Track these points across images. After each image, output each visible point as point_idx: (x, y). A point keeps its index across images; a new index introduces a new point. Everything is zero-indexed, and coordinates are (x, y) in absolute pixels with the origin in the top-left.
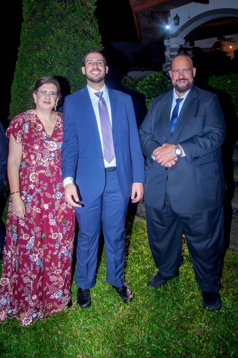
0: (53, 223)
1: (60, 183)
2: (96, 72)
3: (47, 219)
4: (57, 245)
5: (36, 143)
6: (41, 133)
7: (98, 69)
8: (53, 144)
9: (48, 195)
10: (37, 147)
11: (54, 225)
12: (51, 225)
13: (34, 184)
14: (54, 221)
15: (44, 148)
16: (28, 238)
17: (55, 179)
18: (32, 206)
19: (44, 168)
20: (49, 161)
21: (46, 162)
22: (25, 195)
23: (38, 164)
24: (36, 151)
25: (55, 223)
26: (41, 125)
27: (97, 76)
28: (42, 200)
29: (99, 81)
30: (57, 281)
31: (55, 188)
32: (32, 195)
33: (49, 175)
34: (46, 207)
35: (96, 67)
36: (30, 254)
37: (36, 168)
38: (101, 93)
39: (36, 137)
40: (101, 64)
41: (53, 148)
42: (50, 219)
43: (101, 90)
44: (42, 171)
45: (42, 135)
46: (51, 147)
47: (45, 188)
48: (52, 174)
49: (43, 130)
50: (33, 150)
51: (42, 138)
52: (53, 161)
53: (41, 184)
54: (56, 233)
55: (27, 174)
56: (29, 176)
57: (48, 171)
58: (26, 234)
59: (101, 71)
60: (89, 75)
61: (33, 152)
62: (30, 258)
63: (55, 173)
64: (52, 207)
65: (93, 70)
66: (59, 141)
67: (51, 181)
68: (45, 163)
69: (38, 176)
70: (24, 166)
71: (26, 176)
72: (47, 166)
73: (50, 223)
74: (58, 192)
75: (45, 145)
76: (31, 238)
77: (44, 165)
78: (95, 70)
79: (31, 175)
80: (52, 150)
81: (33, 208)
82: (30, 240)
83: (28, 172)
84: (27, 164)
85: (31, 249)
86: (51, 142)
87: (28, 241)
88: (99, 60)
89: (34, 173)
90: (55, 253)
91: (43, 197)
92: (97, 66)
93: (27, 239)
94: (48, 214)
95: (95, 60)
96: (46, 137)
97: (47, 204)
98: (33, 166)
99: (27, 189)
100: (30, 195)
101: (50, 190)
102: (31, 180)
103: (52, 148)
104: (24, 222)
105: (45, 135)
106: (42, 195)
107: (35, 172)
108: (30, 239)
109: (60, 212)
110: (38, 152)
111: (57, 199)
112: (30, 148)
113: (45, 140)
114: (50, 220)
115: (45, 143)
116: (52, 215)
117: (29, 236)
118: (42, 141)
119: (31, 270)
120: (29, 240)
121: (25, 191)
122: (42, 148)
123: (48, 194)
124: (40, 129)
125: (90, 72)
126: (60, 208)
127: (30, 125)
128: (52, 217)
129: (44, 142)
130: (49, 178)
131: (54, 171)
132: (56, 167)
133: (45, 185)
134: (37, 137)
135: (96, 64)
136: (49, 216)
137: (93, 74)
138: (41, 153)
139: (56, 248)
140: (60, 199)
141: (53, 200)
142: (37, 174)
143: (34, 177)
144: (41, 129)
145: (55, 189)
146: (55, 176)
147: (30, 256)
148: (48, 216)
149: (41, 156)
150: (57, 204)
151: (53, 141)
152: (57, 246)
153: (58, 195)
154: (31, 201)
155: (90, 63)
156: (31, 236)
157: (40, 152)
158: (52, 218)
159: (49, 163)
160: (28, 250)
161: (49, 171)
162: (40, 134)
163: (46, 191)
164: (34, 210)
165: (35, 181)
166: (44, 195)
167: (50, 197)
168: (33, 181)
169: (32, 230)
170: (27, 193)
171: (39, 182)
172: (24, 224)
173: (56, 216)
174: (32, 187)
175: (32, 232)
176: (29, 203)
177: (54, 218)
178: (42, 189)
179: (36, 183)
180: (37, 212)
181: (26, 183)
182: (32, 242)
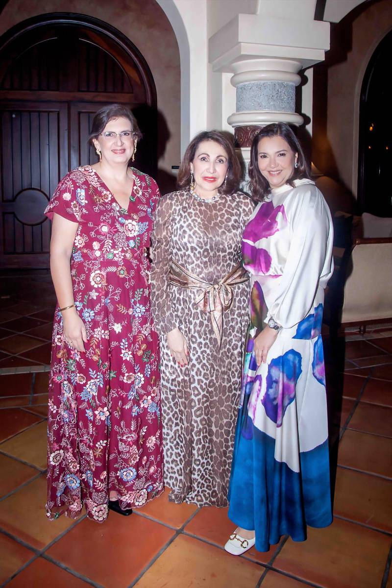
0: (127, 356)
1: (142, 290)
3: (118, 350)
4: (132, 393)
5: (104, 221)
6: (111, 204)
8: (133, 225)
9: (122, 309)
10: (105, 229)
11: (128, 359)
12: (124, 359)
13: (97, 290)
14: (130, 353)
15: (117, 231)
16: (84, 382)
17: (133, 283)
18: (93, 328)
19: (116, 264)
20: (123, 251)
21: (118, 254)
22: (79, 309)
23: (104, 257)
24: (103, 235)
25: (131, 356)
26: (109, 192)
28: (111, 318)
30: (128, 452)
31: (133, 297)
32: (92, 309)
33: (123, 274)
34: (118, 328)
36: (87, 408)
37: (101, 263)
39: (102, 213)
41: (133, 232)
42: (123, 349)
44: (112, 269)
45: (112, 209)
46: (129, 230)
47: (117, 298)
48: (129, 273)
49: (113, 200)
50: (98, 233)
51: (112, 213)
52: (129, 251)
53: (111, 290)
54: (131, 374)
55: (85, 273)
56: (88, 276)
57: (122, 269)
58: (81, 375)
61: (98, 237)
62: (86, 415)
63: (133, 273)
64: (127, 329)
66: (142, 220)
67: (127, 286)
68: (117, 256)
69: (105, 276)
70: (78, 258)
71: (83, 277)
72: (120, 259)
73: (122, 355)
74: (138, 305)
75: (118, 226)
76: (89, 383)
77: (116, 259)
79: (92, 275)
80: (131, 236)
81: (94, 332)
82: (87, 386)
83: (86, 269)
84: (85, 256)
85: (88, 400)
86: (130, 221)
87: (84, 388)
89: (99, 272)
90: (127, 407)
91: (112, 313)
93: (82, 383)
94: (120, 341)
96: (118, 211)
97: (120, 324)
98: (95, 259)
99: (83, 297)
100: (89, 310)
101: (126, 301)
102: (93, 283)
103: (131, 231)
104: (79, 353)
105: (118, 209)
106: (111, 308)
107: (100, 269)
109: (141, 338)
110: (106, 238)
111: (136, 316)
112: (92, 229)
113: (119, 217)
114: (123, 352)
115: (119, 223)
116: (127, 343)
117: (86, 378)
118: (114, 219)
119: (88, 434)
120: (85, 385)
121: (80, 302)
122: (115, 230)
123: (121, 308)
124: (107, 198)
126: (140, 332)
127: (87, 191)
128: (126, 346)
129: (118, 220)
130: (124, 280)
131: (133, 268)
132: (135, 262)
133: (117, 292)
134: (104, 211)
136: (122, 344)
138: (112, 240)
139: (130, 398)
140: (140, 316)
141: (130, 318)
142: (102, 273)
143: (98, 279)
144: (110, 199)
145: (133, 300)
146: (133, 278)
147: (87, 411)
148: (119, 343)
149: (111, 244)
150: (136, 324)
151: (133, 219)
152: (132, 395)
153: (138, 310)
154: (90, 320)
156: (89, 378)
157: (109, 237)
158: (126, 348)
159: (123, 254)
160: (84, 401)
161: (124, 268)
162: (108, 207)
163: (119, 302)
164: (95, 336)
165: (100, 286)
166: (116, 308)
167: (124, 313)
168: (96, 286)
169: (90, 369)
170: (84, 306)
171: (107, 286)
172: (79, 357)
173: (132, 345)
174: (94, 295)
175: (92, 373)
176: (88, 323)
177: (129, 348)
178: (112, 300)
179: (102, 289)
180: (103, 337)
181: (82, 288)
182: (91, 389)
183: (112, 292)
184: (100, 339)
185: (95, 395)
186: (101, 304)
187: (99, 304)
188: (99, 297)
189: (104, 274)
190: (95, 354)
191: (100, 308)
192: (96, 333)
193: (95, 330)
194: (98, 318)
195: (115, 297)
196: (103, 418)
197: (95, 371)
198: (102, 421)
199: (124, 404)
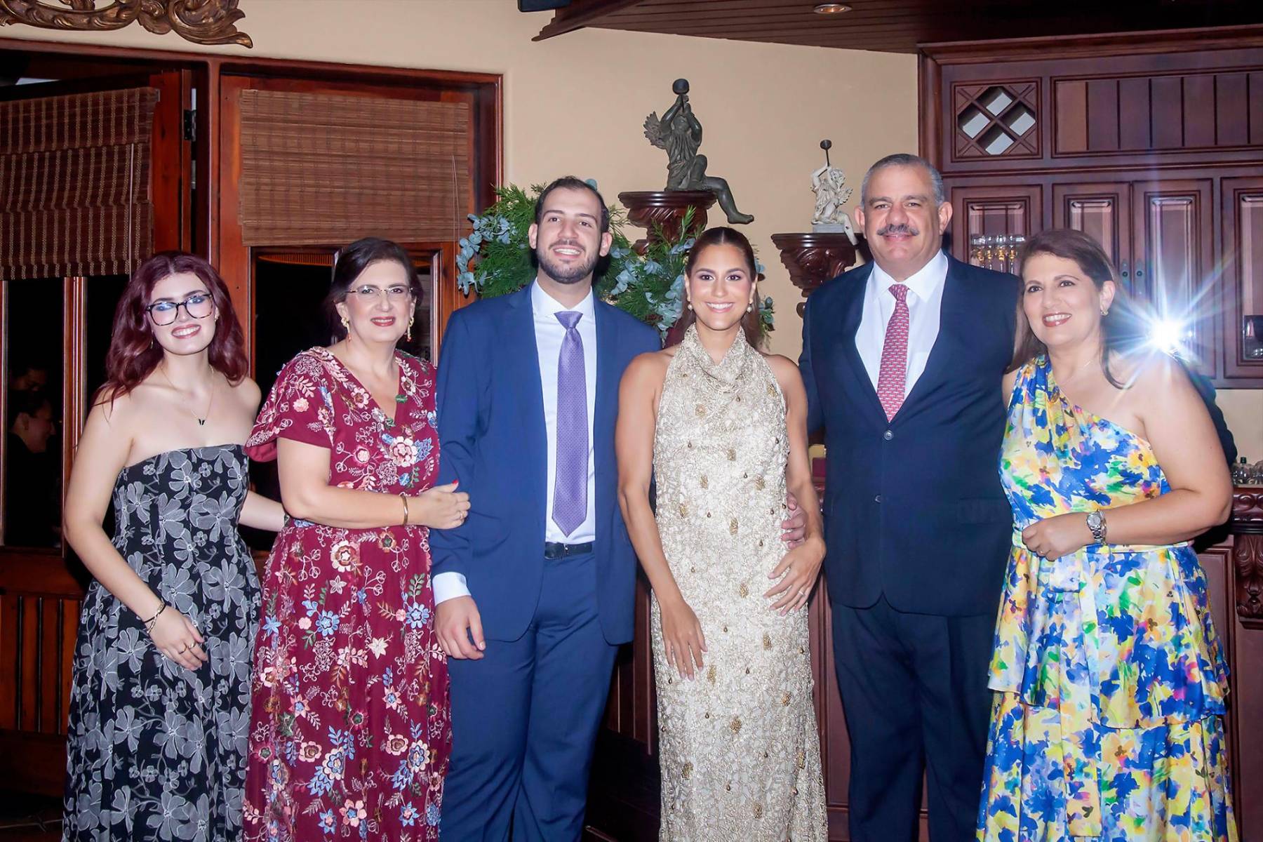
0: (392, 700)
1: (422, 576)
2: (568, 251)
3: (380, 687)
4: (402, 777)
5: (362, 443)
6: (369, 411)
7: (574, 243)
8: (406, 446)
9: (385, 610)
10: (363, 456)
11: (395, 708)
12: (388, 707)
13: (344, 576)
14: (397, 694)
15: (383, 459)
16: (318, 756)
17: (406, 563)
18: (335, 648)
22: (310, 614)
24: (360, 468)
25: (399, 701)
26: (363, 391)
27: (568, 262)
28: (368, 628)
29: (572, 279)
31: (407, 590)
32: (336, 613)
33: (390, 546)
34: (379, 647)
35: (568, 234)
36: (321, 810)
38: (576, 316)
39: (356, 427)
40: (586, 228)
41: (408, 458)
42: (387, 688)
43: (577, 308)
44: (371, 538)
45: (372, 419)
46: (400, 455)
47: (378, 590)
48: (399, 544)
49: (373, 403)
50: (352, 463)
51: (374, 428)
53: (367, 576)
54: (399, 737)
55: (318, 546)
56: (326, 552)
57: (386, 536)
58: (311, 743)
59: (584, 249)
60: (547, 254)
61: (351, 471)
62: (320, 825)
63: (406, 544)
64: (396, 648)
65: (560, 242)
66: (420, 436)
67: (396, 567)
69: (358, 550)
71: (317, 554)
73: (384, 700)
74: (416, 605)
75: (383, 450)
76: (327, 756)
78: (565, 243)
79: (335, 549)
80: (405, 465)
81: (338, 654)
82: (324, 763)
83: (321, 540)
85: (325, 793)
86: (400, 439)
87: (317, 768)
88: (583, 215)
89: (345, 543)
91: (369, 619)
92: (573, 232)
93: (312, 760)
94: (382, 673)
95: (571, 213)
96: (384, 423)
97: (383, 640)
99: (317, 593)
100: (330, 614)
101: (393, 596)
102: (336, 564)
103: (404, 457)
104: (306, 702)
105: (382, 419)
106: (366, 610)
107: (348, 538)
108: (322, 758)
109: (421, 670)
110: (365, 472)
111: (413, 626)
113: (382, 433)
114: (386, 691)
115: (384, 444)
116: (394, 675)
117: (320, 749)
120: (319, 762)
121: (312, 600)
122: (379, 457)
123: (385, 608)
124: (361, 401)
125: (550, 248)
126: (420, 658)
128: (392, 681)
129: (382, 440)
130: (391, 556)
131: (406, 535)
133: (378, 578)
135: (575, 224)
136: (385, 677)
137: (558, 254)
138: (375, 475)
139: (397, 786)
140: (420, 626)
141: (400, 629)
142: (353, 544)
143: (346, 556)
144: (366, 402)
145: (407, 595)
146: (407, 554)
147: (323, 816)
148: (381, 676)
149: (373, 484)
150: (412, 642)
151: (405, 435)
152: (401, 781)
153: (416, 615)
154: (332, 633)
155: (554, 219)
156: (328, 746)
157: (371, 471)
158: (391, 686)
160: (316, 796)
161: (392, 536)
162: (365, 416)
163: (383, 598)
164: (340, 662)
165: (348, 568)
166: (375, 610)
167: (390, 618)
168: (342, 569)
169: (331, 729)
170: (320, 608)
171: (361, 568)
172: (307, 708)
173: (403, 681)
174: (338, 585)
175: (334, 735)
176: (327, 638)
177: (395, 684)
178: (369, 592)
179: (351, 573)
180: (355, 661)
181: (315, 575)
182: (330, 771)
183: (369, 578)
184: (348, 668)
185: (338, 778)
186: (350, 602)
187: (348, 602)
188: (347, 590)
189: (356, 546)
190: (340, 697)
191: (349, 609)
192: (342, 657)
193: (341, 651)
194: (346, 629)
195: (375, 588)
196: (355, 822)
197: (339, 732)
198: (352, 828)
199: (387, 797)
